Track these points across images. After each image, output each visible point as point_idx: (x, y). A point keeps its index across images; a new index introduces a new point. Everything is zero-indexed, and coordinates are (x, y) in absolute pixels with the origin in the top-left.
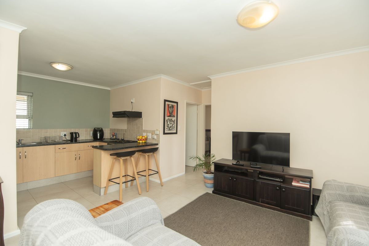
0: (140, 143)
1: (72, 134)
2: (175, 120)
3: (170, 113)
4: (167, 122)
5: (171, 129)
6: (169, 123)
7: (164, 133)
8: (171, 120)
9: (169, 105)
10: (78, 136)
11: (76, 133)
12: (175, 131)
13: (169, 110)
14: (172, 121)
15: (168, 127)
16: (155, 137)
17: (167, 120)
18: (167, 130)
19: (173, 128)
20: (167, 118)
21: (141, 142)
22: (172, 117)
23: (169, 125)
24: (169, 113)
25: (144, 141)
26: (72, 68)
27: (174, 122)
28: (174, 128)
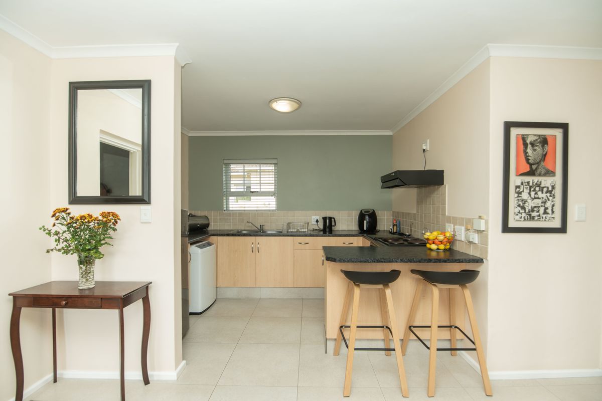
0: (431, 250)
1: (325, 219)
2: (553, 187)
3: (531, 165)
4: (519, 193)
5: (534, 214)
6: (525, 196)
7: (506, 229)
8: (538, 185)
9: (524, 138)
10: (333, 224)
11: (330, 218)
12: (557, 224)
13: (526, 153)
14: (542, 190)
15: (523, 208)
16: (475, 238)
17: (518, 187)
18: (518, 217)
19: (545, 213)
20: (515, 180)
21: (434, 247)
22: (540, 175)
23: (525, 201)
24: (528, 163)
25: (442, 247)
26: (300, 103)
27: (550, 192)
28: (549, 211)
